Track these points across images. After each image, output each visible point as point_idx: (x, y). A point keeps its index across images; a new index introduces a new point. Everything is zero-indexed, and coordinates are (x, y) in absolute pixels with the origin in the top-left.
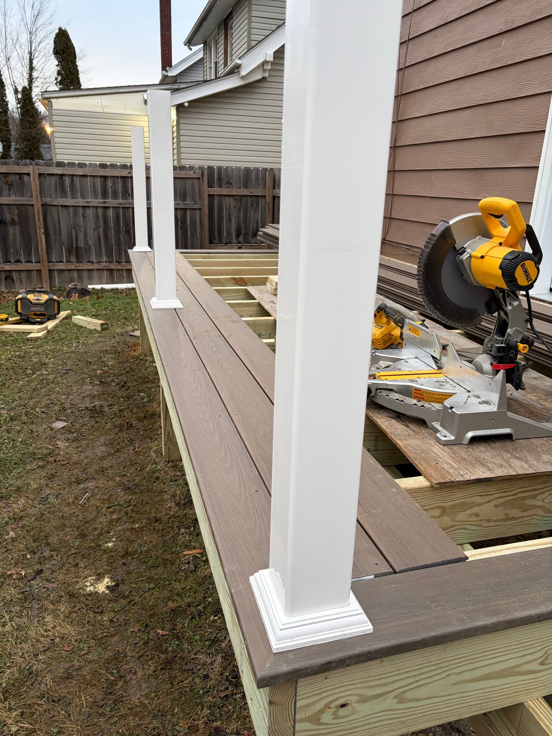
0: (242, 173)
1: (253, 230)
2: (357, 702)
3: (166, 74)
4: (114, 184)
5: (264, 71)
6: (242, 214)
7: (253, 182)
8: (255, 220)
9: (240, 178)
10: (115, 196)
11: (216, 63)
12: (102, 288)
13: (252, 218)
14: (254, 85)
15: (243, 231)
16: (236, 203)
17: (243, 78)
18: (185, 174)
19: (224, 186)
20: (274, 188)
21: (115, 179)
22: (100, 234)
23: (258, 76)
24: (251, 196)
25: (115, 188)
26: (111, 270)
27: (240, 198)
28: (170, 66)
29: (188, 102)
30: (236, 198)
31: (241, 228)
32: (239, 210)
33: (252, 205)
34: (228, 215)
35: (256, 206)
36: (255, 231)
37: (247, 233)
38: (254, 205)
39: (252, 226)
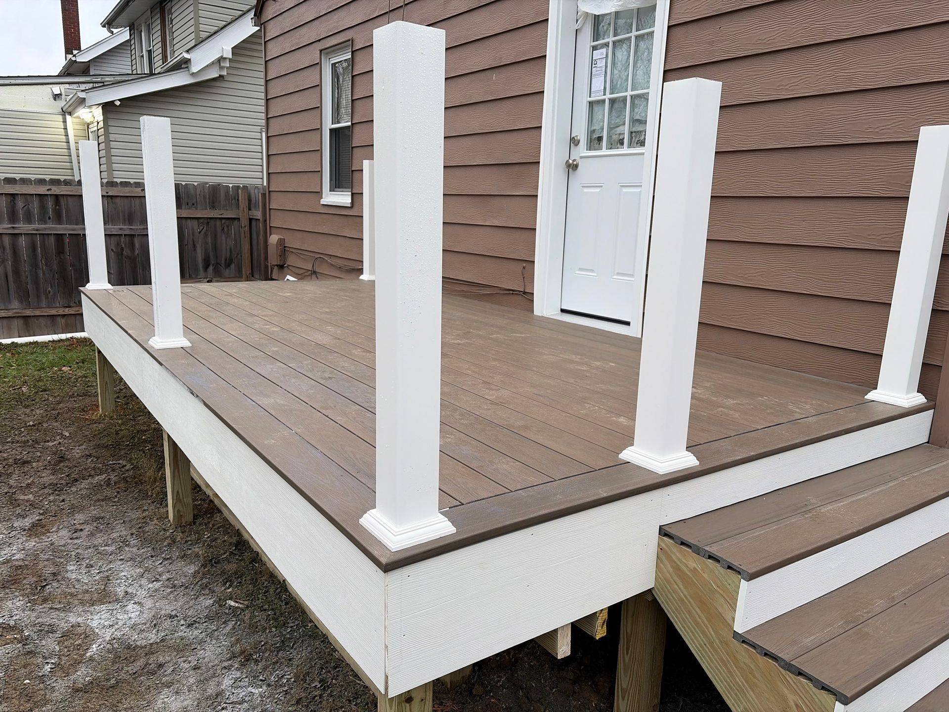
0: (206, 191)
1: (226, 260)
3: (74, 59)
4: (27, 204)
5: (221, 68)
6: (209, 240)
7: (222, 202)
8: (228, 247)
9: (205, 197)
10: (29, 219)
11: (150, 52)
12: (13, 343)
13: (224, 245)
14: (208, 84)
15: (213, 261)
16: (202, 228)
17: (193, 74)
18: (129, 192)
19: (183, 207)
20: (250, 209)
21: (28, 197)
22: (8, 270)
23: (214, 74)
24: (221, 219)
25: (29, 210)
26: (26, 318)
27: (206, 221)
28: (79, 48)
29: (119, 100)
30: (201, 221)
31: (209, 257)
32: (206, 235)
33: (223, 229)
34: (191, 243)
35: (228, 230)
36: (228, 261)
37: (217, 263)
38: (226, 229)
39: (224, 254)
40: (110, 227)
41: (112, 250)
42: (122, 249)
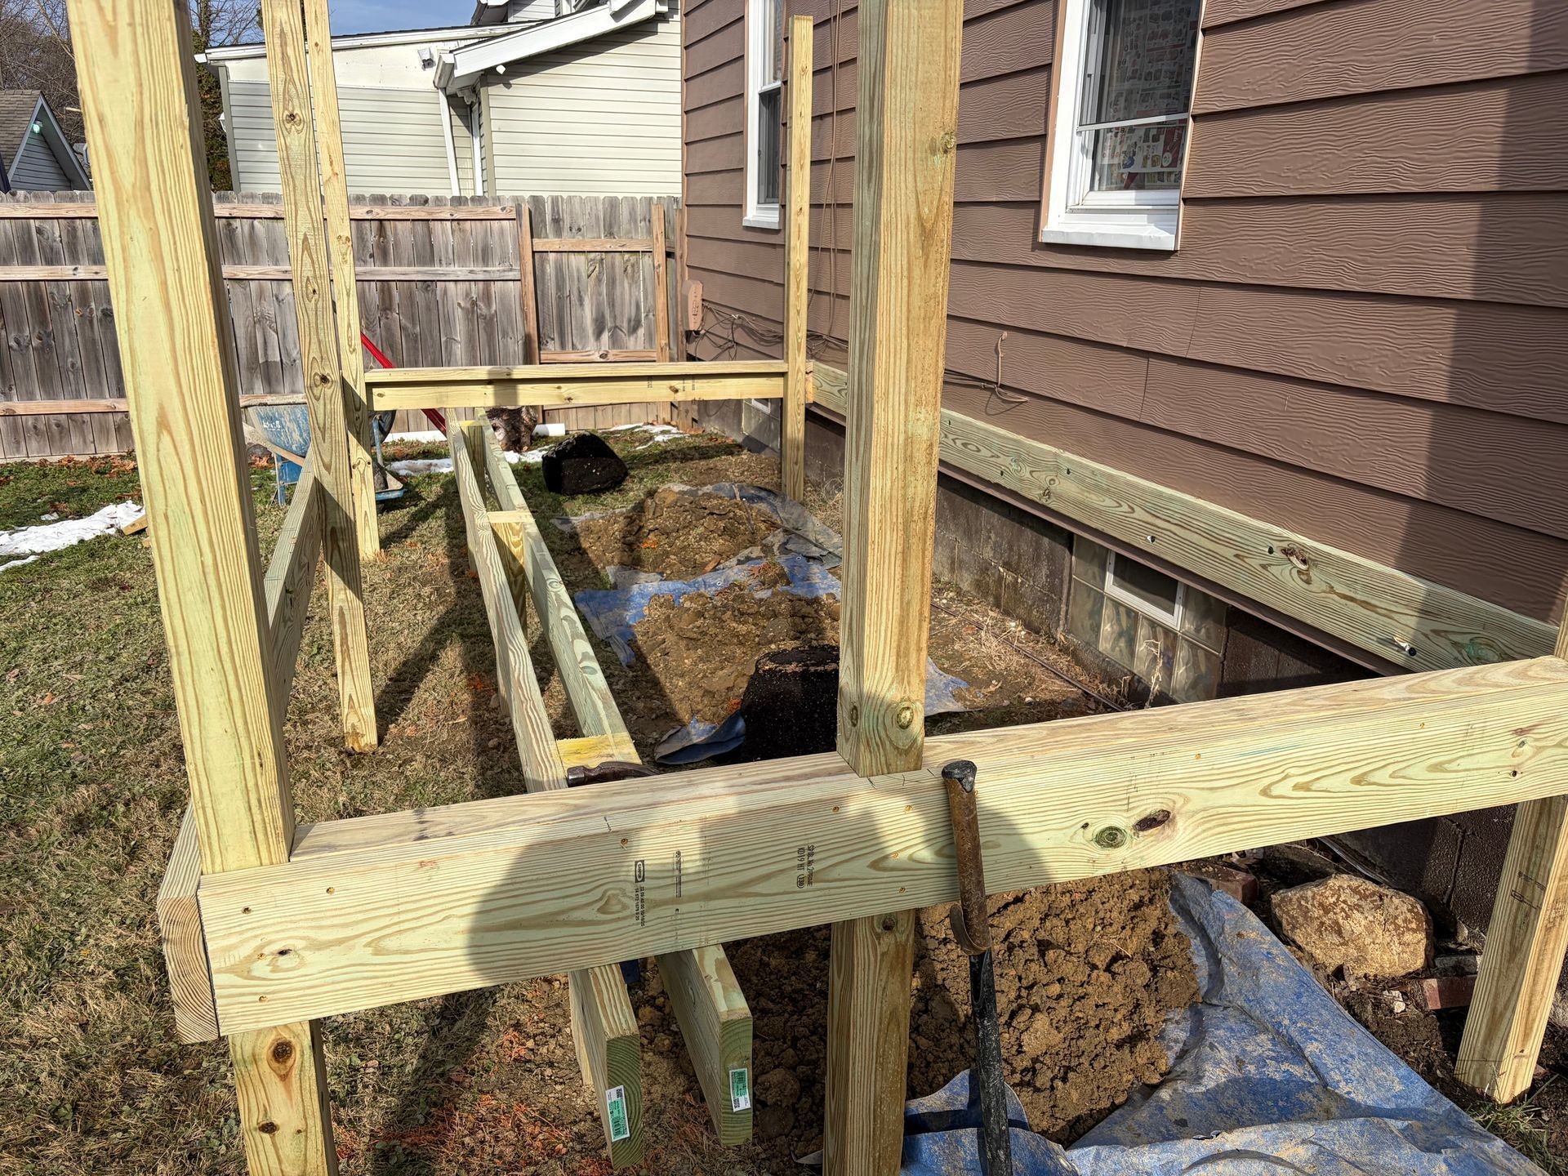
0: (601, 208)
1: (629, 321)
2: (305, 948)
3: (484, 2)
6: (604, 290)
7: (624, 226)
8: (633, 302)
9: (597, 218)
13: (627, 297)
14: (639, 28)
15: (609, 323)
16: (592, 268)
19: (565, 233)
24: (622, 253)
27: (599, 257)
29: (505, 65)
30: (592, 256)
31: (603, 316)
32: (599, 280)
33: (625, 270)
34: (575, 292)
35: (633, 271)
36: (632, 323)
37: (616, 327)
38: (629, 270)
39: (629, 311)
40: (457, 268)
41: (459, 304)
42: (474, 303)
